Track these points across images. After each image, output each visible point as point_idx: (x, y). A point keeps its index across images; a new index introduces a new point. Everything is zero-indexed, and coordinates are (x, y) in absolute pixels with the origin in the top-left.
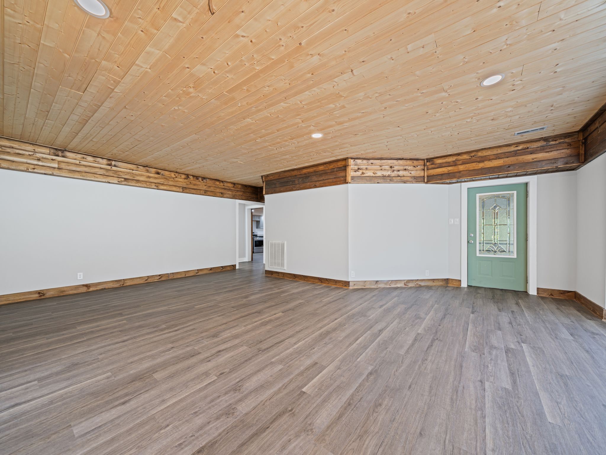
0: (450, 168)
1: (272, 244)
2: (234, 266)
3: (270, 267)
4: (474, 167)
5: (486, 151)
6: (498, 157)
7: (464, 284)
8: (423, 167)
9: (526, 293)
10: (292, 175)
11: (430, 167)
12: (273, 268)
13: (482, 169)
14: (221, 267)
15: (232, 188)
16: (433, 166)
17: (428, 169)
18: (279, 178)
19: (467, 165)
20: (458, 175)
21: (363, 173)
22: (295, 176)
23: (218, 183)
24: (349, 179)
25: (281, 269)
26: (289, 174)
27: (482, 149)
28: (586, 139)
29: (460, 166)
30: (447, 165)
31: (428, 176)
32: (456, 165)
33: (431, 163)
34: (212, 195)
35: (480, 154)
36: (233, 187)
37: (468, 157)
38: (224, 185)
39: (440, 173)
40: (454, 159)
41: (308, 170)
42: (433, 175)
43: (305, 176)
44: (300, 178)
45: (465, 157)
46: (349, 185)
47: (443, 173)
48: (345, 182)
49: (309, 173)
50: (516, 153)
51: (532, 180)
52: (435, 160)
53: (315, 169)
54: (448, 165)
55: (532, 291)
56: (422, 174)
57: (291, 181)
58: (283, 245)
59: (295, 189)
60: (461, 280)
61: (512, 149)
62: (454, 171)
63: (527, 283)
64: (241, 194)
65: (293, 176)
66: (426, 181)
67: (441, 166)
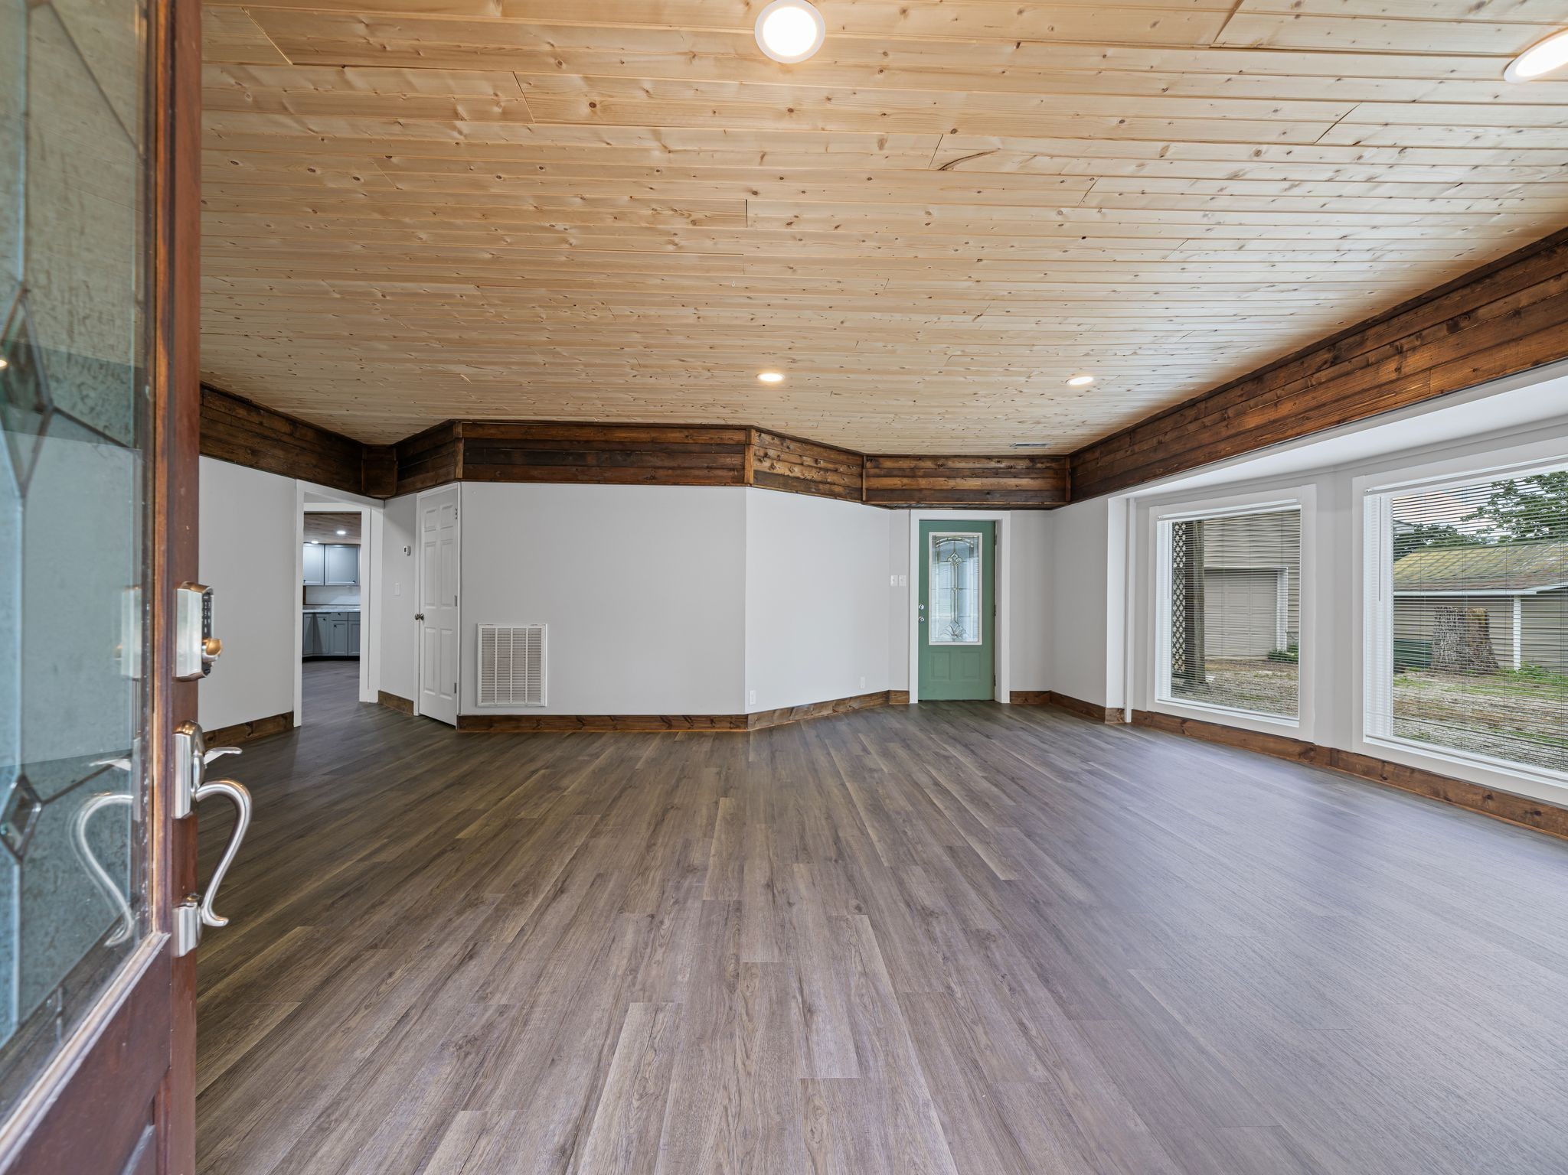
0: (905, 481)
1: (489, 637)
2: (289, 717)
3: (480, 703)
4: (941, 485)
5: (959, 460)
6: (975, 474)
7: (914, 699)
8: (859, 470)
9: (993, 703)
10: (577, 438)
11: (873, 471)
12: (496, 706)
13: (953, 490)
14: (248, 724)
15: (285, 438)
16: (877, 471)
17: (868, 476)
18: (524, 437)
19: (932, 480)
20: (917, 494)
21: (772, 467)
22: (587, 442)
23: (242, 412)
24: (750, 475)
25: (526, 706)
26: (566, 434)
27: (956, 456)
28: (1074, 469)
29: (920, 479)
30: (900, 473)
31: (867, 489)
32: (914, 476)
33: (874, 463)
34: (220, 453)
35: (950, 464)
36: (291, 435)
37: (933, 466)
38: (261, 424)
39: (890, 487)
40: (913, 464)
41: (633, 435)
42: (877, 490)
43: (620, 447)
44: (603, 451)
45: (929, 464)
46: (748, 489)
47: (893, 487)
48: (740, 481)
49: (633, 442)
50: (996, 473)
51: (1004, 517)
52: (881, 460)
53: (654, 434)
54: (902, 473)
55: (1005, 699)
56: (858, 485)
57: (572, 454)
58: (536, 636)
59: (586, 478)
60: (908, 692)
61: (993, 464)
62: (912, 487)
63: (995, 685)
64: (314, 462)
65: (579, 442)
66: (864, 499)
67: (889, 474)
